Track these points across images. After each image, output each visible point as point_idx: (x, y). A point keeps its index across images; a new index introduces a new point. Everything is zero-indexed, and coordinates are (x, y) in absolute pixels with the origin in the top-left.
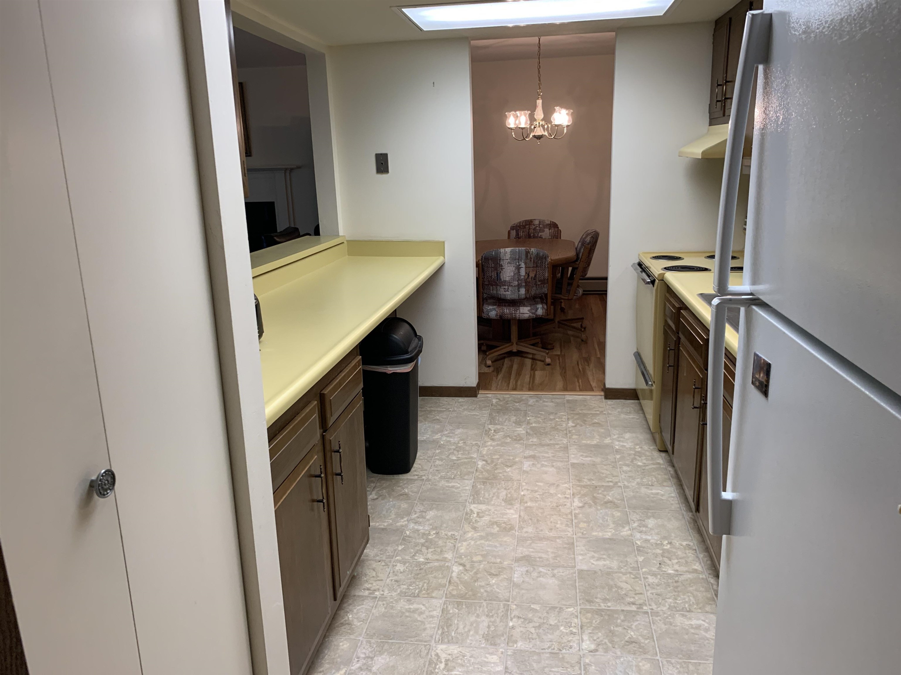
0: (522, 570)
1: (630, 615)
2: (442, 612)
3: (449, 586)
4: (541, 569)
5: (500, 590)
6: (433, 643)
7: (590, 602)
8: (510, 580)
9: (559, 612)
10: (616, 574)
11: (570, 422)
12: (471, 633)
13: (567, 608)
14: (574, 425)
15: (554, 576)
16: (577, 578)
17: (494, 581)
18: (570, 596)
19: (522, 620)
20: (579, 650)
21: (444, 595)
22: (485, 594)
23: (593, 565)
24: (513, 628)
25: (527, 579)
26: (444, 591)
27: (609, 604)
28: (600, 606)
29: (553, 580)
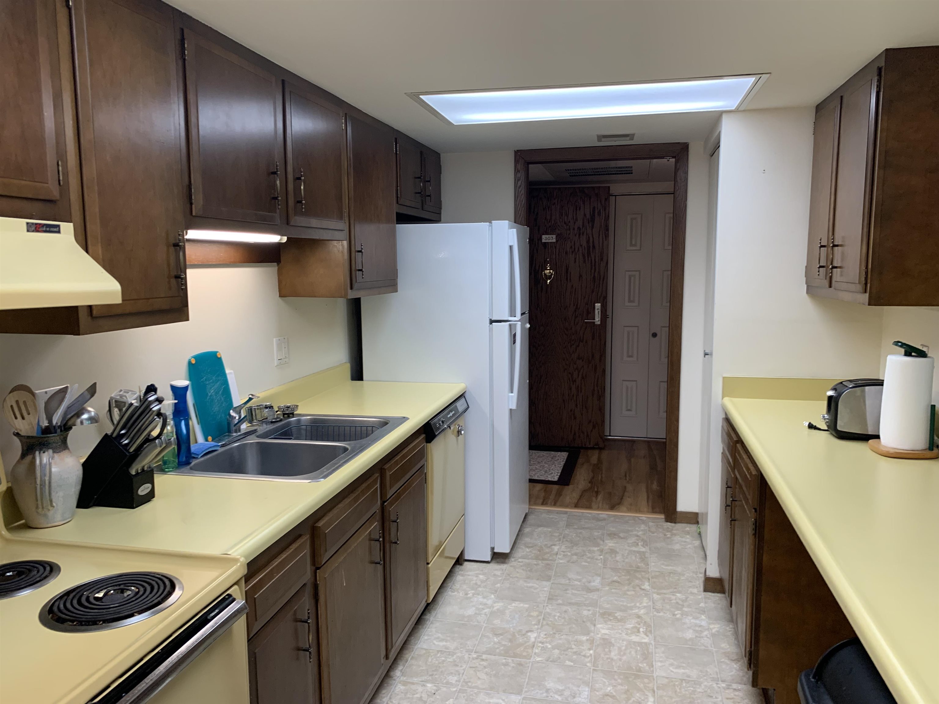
0: (580, 699)
1: (490, 652)
2: (652, 664)
3: (654, 688)
4: (560, 698)
5: (602, 680)
6: (652, 642)
7: (520, 664)
8: (592, 689)
9: (549, 658)
10: (484, 687)
12: (624, 648)
13: (542, 660)
15: (547, 691)
16: (525, 686)
17: (609, 689)
18: (536, 670)
19: (581, 654)
20: (540, 633)
21: (655, 679)
22: (616, 677)
23: (504, 698)
24: (590, 649)
25: (575, 688)
26: (657, 682)
27: (504, 661)
28: (513, 660)
29: (549, 685)
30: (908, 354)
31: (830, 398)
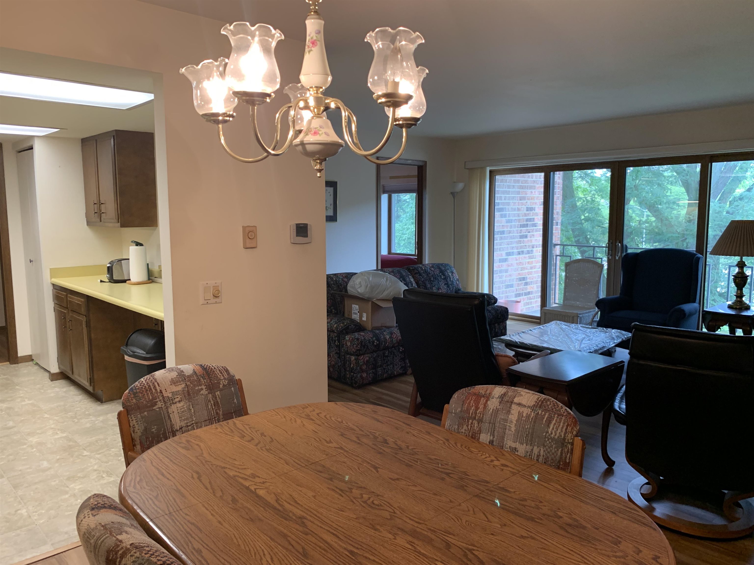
11: (26, 514)
14: (19, 512)
30: (137, 245)
31: (108, 267)
